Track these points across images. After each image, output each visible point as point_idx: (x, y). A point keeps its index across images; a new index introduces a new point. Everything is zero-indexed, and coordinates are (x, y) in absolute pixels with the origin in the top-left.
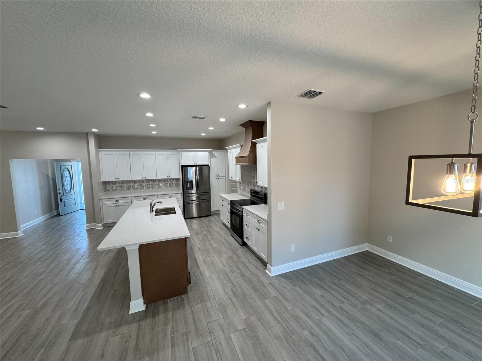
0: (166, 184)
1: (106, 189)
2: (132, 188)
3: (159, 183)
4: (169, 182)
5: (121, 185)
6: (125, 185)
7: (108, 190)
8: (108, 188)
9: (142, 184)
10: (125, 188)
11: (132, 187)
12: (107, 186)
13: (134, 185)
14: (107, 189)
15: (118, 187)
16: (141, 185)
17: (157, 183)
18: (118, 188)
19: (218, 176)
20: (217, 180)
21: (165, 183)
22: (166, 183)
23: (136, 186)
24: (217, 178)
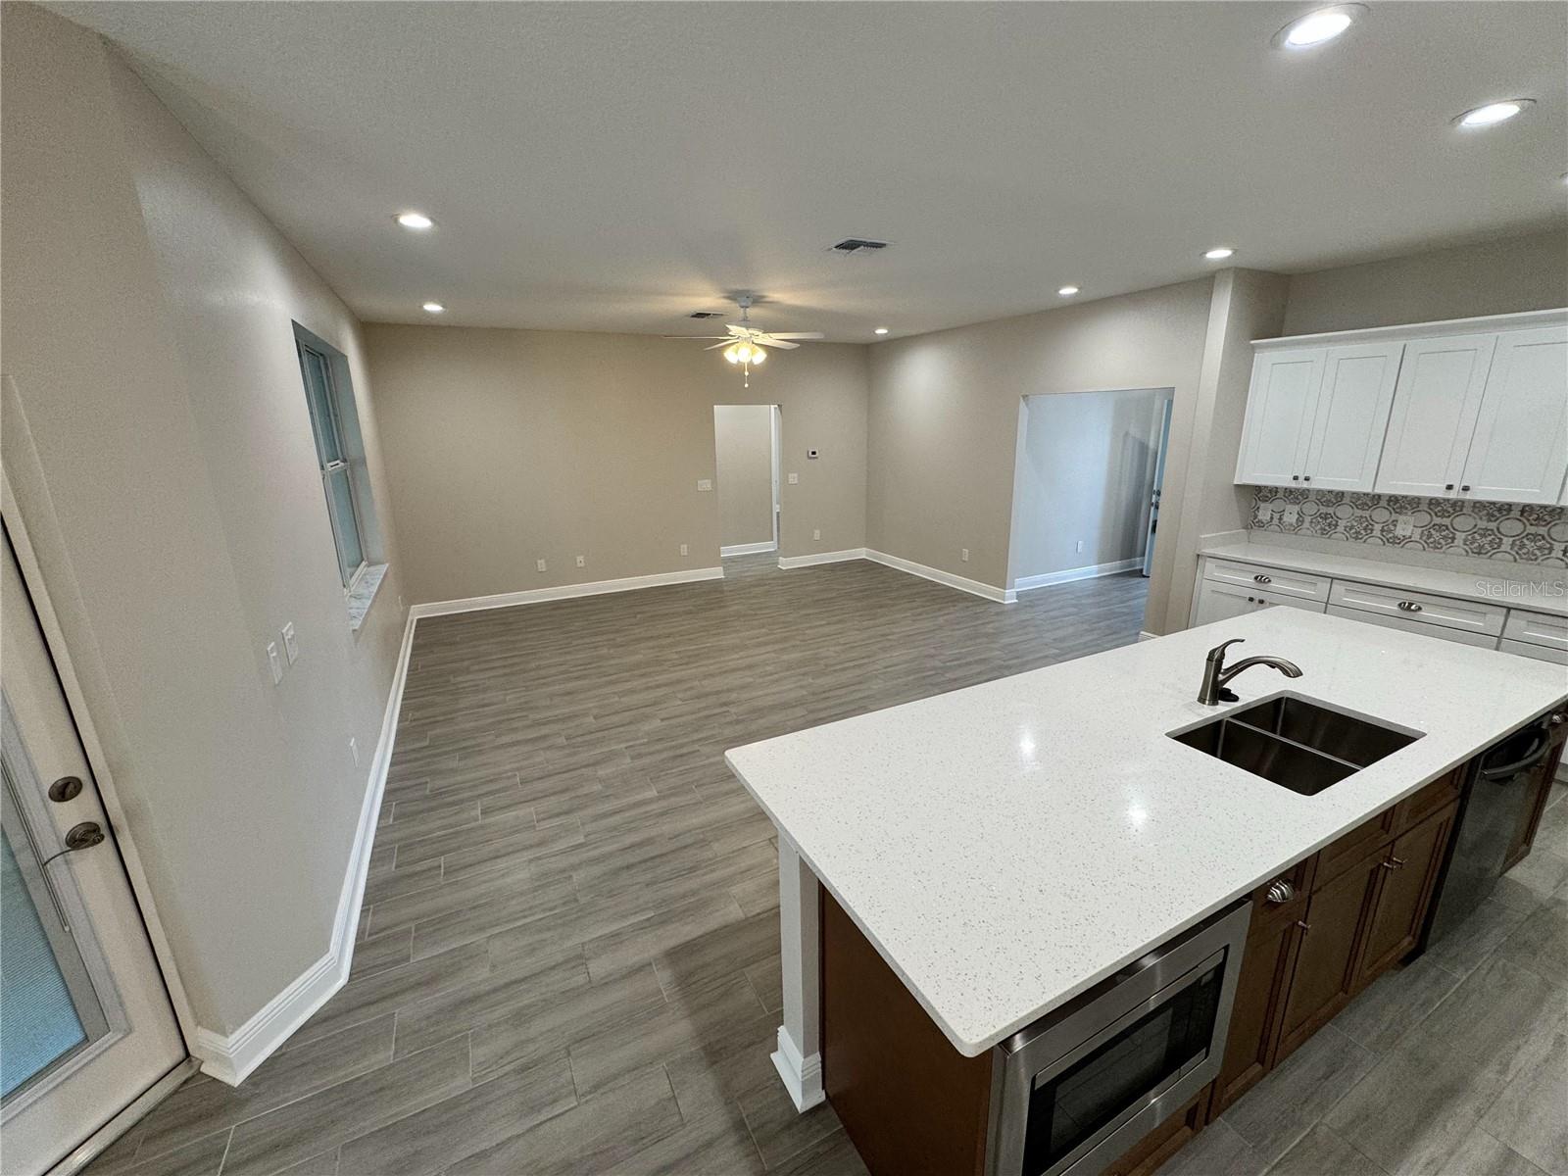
1: (1256, 517)
2: (1377, 532)
5: (1324, 510)
6: (1344, 512)
7: (1261, 525)
8: (1264, 514)
9: (1446, 521)
10: (1340, 529)
11: (1378, 527)
12: (1262, 505)
13: (1395, 523)
14: (1260, 517)
15: (1308, 519)
16: (1440, 527)
18: (1306, 524)
23: (1406, 526)
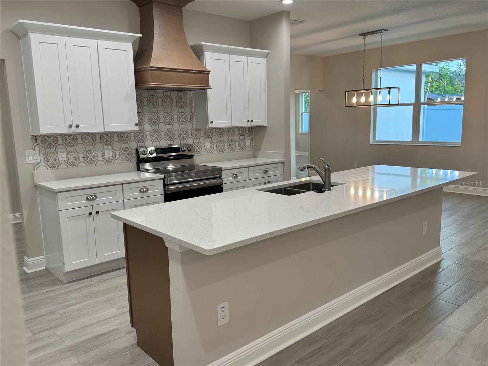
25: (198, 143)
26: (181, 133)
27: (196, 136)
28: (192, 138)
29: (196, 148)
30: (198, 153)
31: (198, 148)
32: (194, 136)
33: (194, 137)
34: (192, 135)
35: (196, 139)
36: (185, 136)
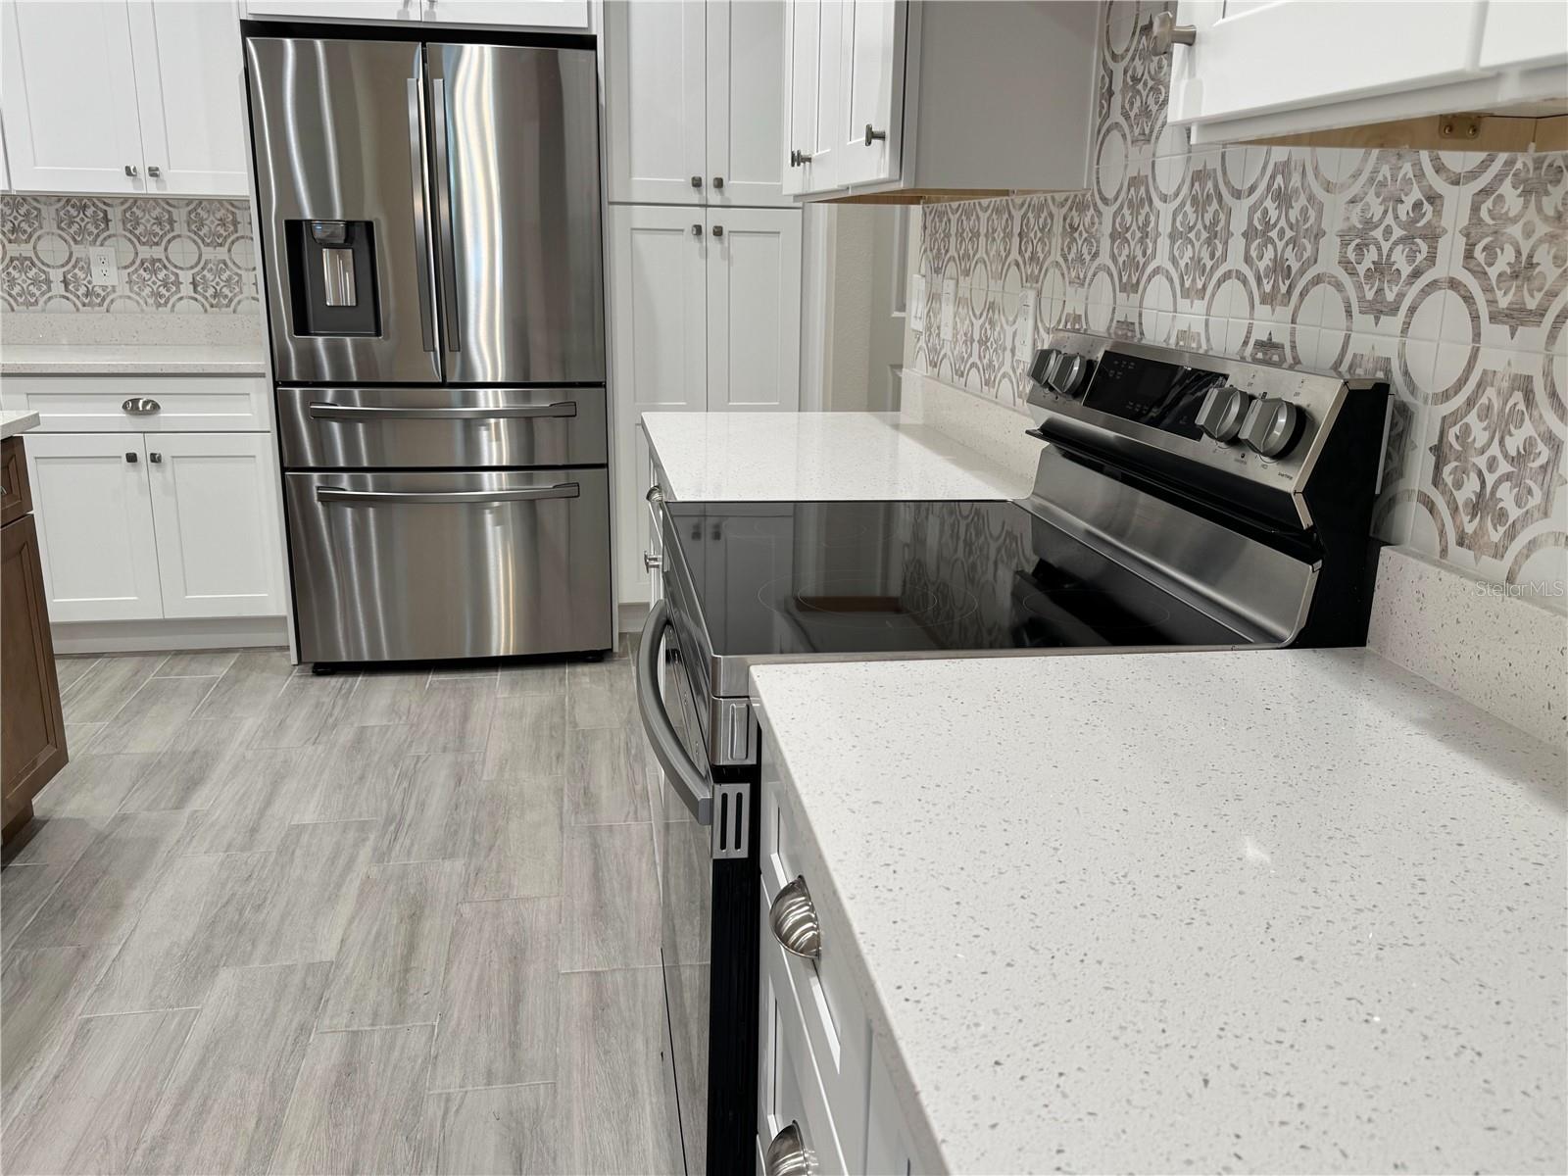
0: (151, 266)
3: (79, 251)
4: (183, 251)
17: (52, 248)
19: (714, 197)
20: (693, 244)
21: (145, 252)
22: (157, 252)
24: (697, 216)
25: (1518, 397)
26: (1369, 224)
27: (1523, 271)
28: (1468, 299)
29: (1481, 462)
30: (1495, 535)
31: (1504, 467)
32: (1493, 272)
33: (1487, 290)
34: (1469, 255)
35: (1516, 317)
36: (1400, 259)
